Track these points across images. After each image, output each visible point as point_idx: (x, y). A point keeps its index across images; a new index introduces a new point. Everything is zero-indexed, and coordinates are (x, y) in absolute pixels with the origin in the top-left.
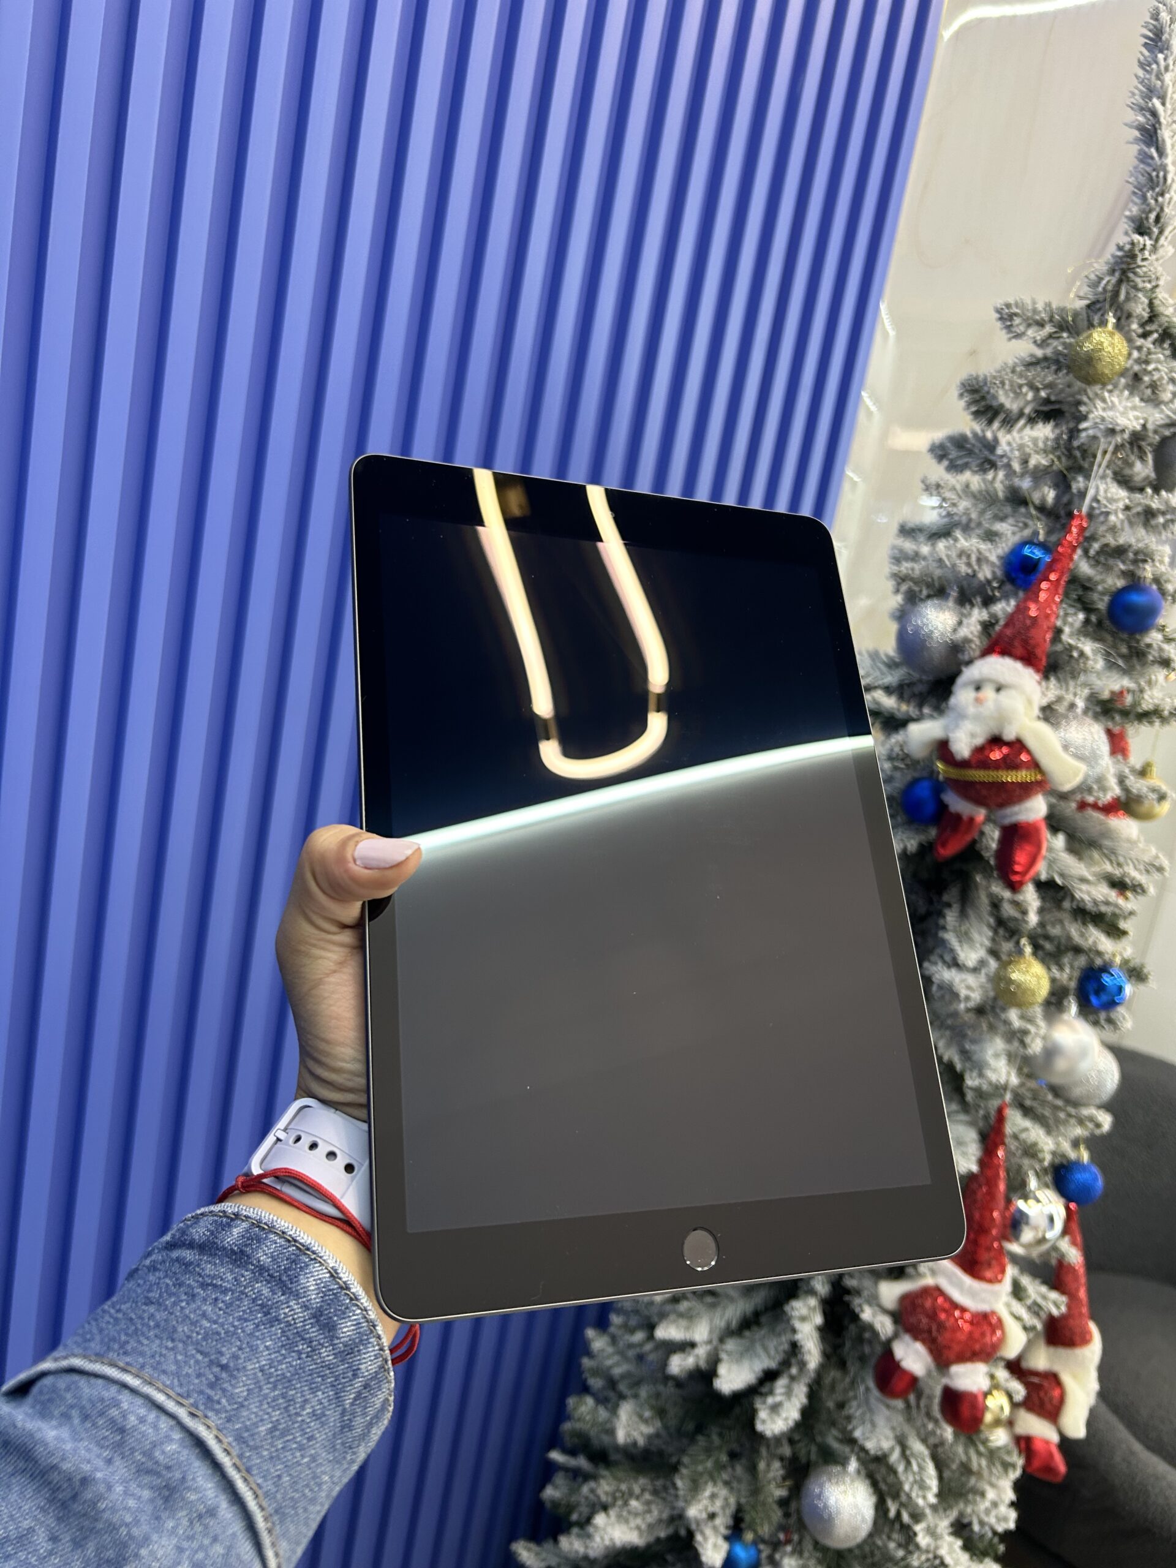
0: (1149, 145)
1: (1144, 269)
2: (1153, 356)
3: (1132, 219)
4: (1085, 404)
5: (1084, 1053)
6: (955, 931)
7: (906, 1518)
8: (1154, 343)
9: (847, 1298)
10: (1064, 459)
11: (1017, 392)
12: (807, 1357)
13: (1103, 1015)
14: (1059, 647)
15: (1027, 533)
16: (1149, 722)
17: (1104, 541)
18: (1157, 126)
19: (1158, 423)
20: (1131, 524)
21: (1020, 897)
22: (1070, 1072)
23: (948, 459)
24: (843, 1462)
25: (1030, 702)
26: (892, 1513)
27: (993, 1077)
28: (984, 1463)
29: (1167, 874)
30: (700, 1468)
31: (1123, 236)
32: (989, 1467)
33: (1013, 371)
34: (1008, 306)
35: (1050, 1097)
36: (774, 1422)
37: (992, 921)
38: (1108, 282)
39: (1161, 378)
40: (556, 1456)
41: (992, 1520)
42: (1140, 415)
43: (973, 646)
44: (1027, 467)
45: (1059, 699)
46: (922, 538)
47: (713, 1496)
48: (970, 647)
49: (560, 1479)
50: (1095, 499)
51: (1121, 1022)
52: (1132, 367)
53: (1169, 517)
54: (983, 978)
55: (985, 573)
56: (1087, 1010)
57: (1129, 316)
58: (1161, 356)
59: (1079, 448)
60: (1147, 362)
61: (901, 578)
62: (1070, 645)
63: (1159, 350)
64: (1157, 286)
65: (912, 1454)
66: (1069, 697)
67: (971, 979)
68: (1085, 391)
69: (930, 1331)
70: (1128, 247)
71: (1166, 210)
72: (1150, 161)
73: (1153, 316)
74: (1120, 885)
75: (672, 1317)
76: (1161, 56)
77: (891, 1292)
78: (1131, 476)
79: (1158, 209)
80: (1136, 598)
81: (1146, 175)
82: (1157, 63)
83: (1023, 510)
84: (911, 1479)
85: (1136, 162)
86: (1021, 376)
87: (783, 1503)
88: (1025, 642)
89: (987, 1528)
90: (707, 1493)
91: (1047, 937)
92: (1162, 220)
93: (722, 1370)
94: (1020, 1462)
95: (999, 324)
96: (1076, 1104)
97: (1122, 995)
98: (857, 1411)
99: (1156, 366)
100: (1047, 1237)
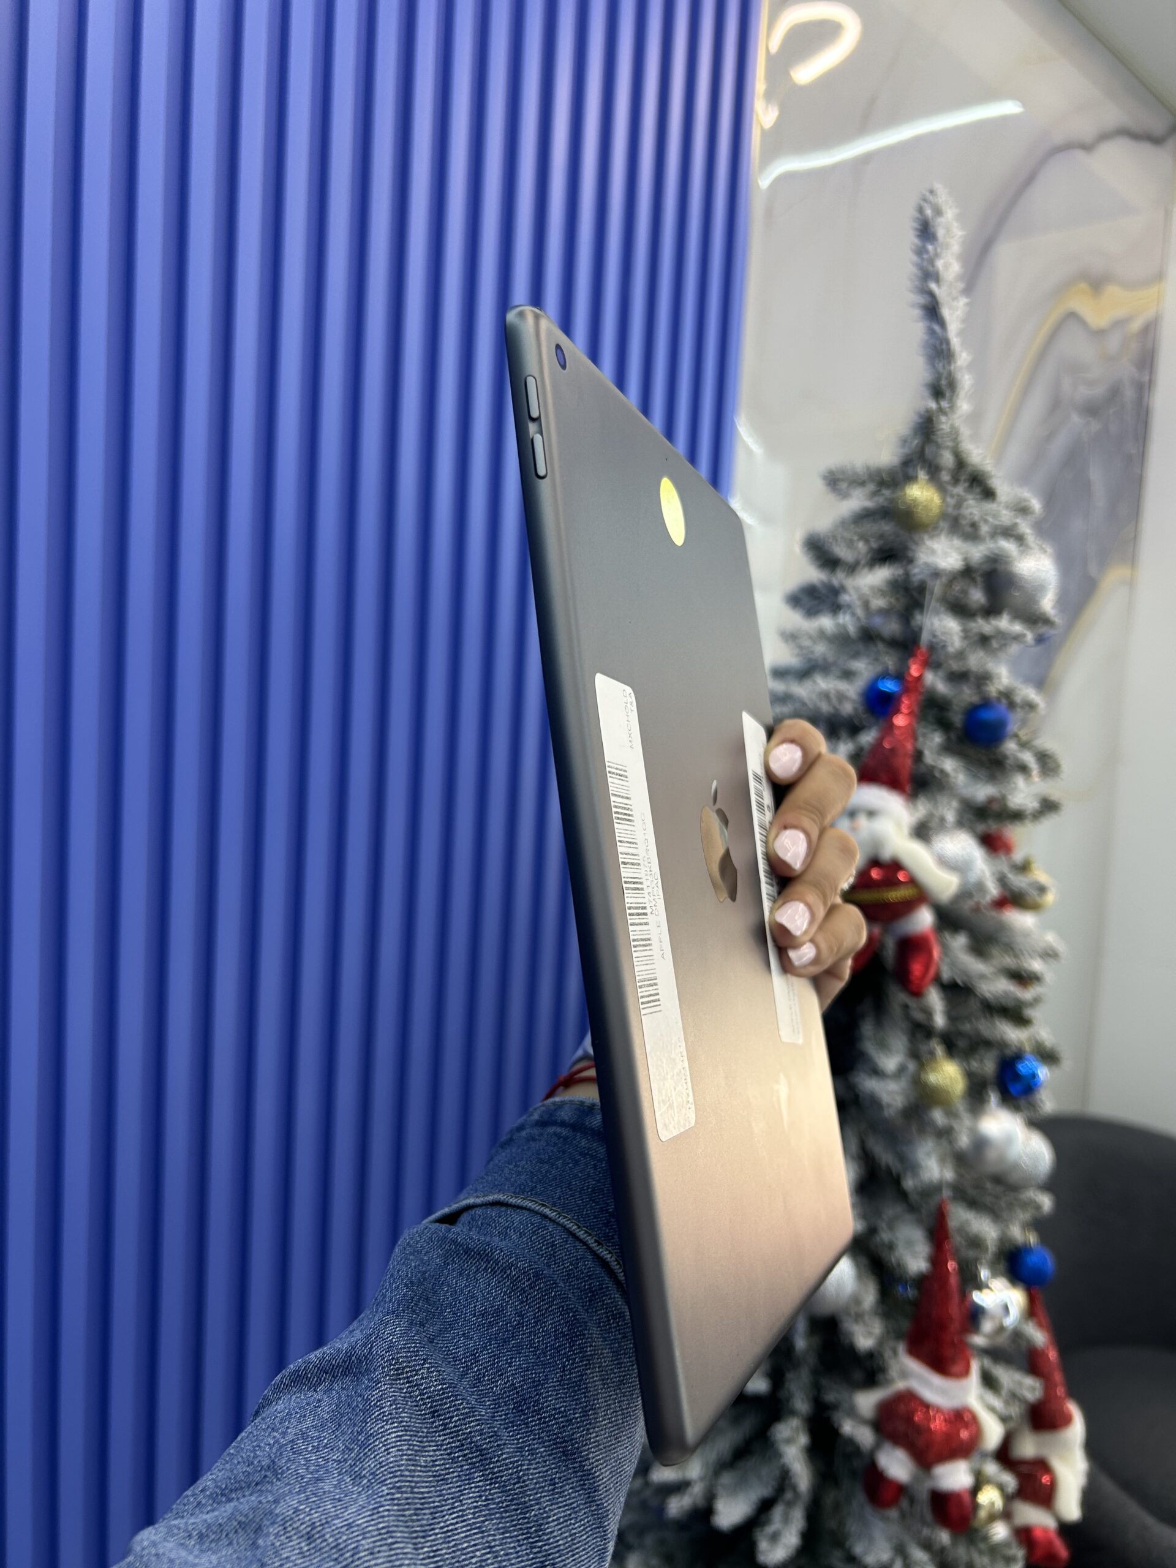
0: (932, 321)
2: (967, 502)
3: (927, 386)
4: (911, 549)
5: (1011, 1140)
6: (872, 1040)
8: (965, 490)
9: (827, 1414)
10: (903, 599)
11: (850, 544)
12: (798, 1483)
13: (1025, 1101)
14: (922, 768)
16: (1020, 822)
17: (952, 666)
18: (937, 305)
19: (979, 559)
20: (972, 649)
21: (924, 1001)
22: (1001, 1160)
23: (803, 606)
27: (927, 1176)
28: (986, 1561)
32: (991, 1563)
34: (832, 472)
35: (989, 1185)
36: (775, 1551)
37: (906, 1026)
39: (977, 520)
42: (960, 555)
44: (869, 611)
46: (790, 679)
50: (932, 634)
52: (948, 512)
53: (1001, 640)
54: (903, 1082)
55: (847, 709)
56: (1008, 1099)
57: (939, 468)
58: (972, 502)
59: (914, 588)
60: (962, 507)
62: (932, 766)
63: (970, 495)
64: (960, 442)
65: (914, 1563)
66: (939, 812)
67: (893, 1086)
68: (910, 538)
69: (908, 1436)
70: (925, 413)
71: (956, 375)
72: (934, 334)
74: (1022, 978)
76: (931, 246)
77: (867, 1401)
78: (964, 603)
79: (948, 375)
80: (987, 715)
81: (934, 347)
82: (928, 251)
83: (874, 646)
85: (924, 337)
86: (853, 530)
92: (954, 383)
93: (720, 1505)
94: (1022, 1554)
95: (827, 488)
96: (1015, 1189)
97: (1036, 1080)
98: (852, 1527)
99: (969, 511)
100: (1005, 1325)
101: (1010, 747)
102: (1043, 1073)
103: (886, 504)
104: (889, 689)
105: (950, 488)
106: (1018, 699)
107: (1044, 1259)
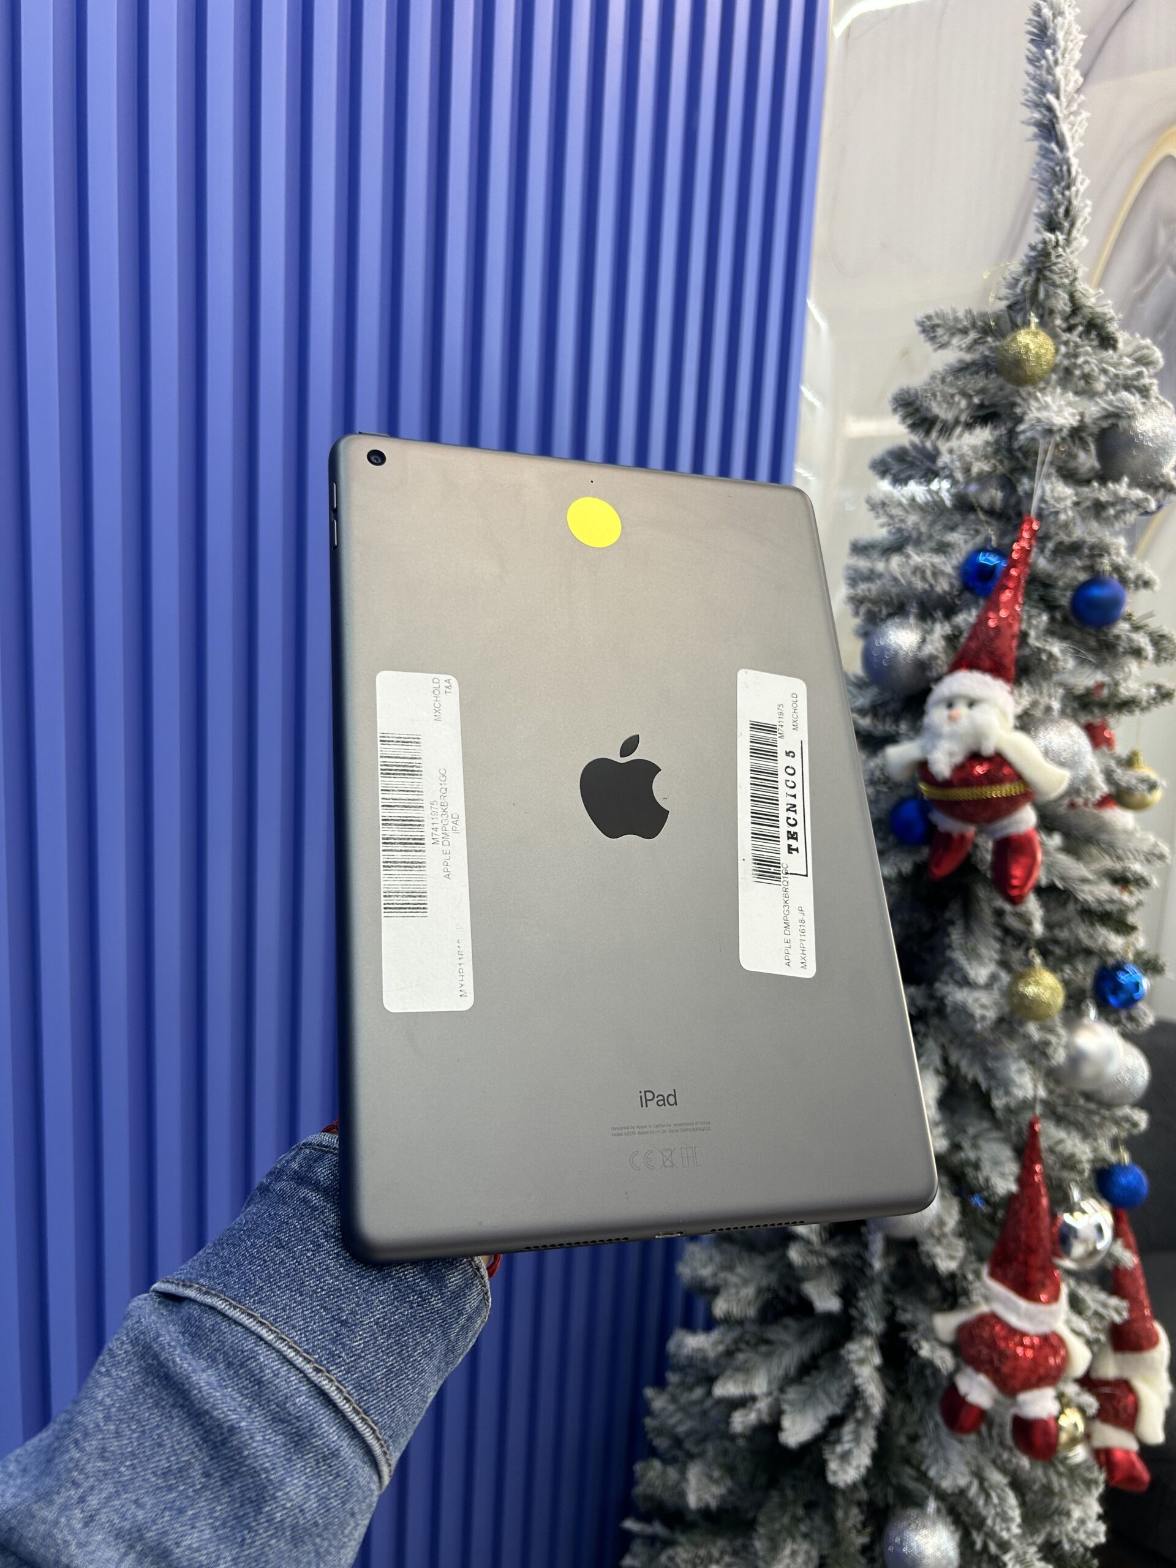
0: (1049, 140)
1: (1060, 266)
2: (1081, 350)
3: (1041, 216)
4: (1019, 405)
5: (1109, 1055)
6: (962, 949)
7: (993, 1548)
8: (1080, 337)
9: (903, 1335)
10: (1006, 462)
11: (949, 400)
12: (870, 1402)
13: (1123, 1014)
14: (1027, 651)
15: (979, 539)
16: (1129, 711)
17: (1057, 539)
18: (1054, 120)
19: (1094, 417)
20: (1083, 519)
21: (1022, 908)
22: (1099, 1076)
23: (891, 474)
24: (921, 1505)
25: (1004, 714)
26: (979, 1546)
27: (1019, 1093)
28: (1065, 1483)
29: (1168, 861)
30: (777, 1526)
31: (1035, 234)
32: (1070, 1486)
33: (943, 381)
34: (929, 318)
35: (1081, 1102)
36: (845, 1472)
37: (998, 933)
38: (1026, 283)
39: (1093, 370)
40: (630, 1524)
41: (1082, 1536)
42: (1074, 411)
43: (940, 662)
44: (969, 476)
45: (1034, 704)
46: (875, 554)
47: (794, 1554)
48: (937, 664)
49: (637, 1546)
50: (1043, 500)
51: (1143, 1019)
52: (1061, 362)
53: (1119, 508)
54: (996, 994)
55: (943, 586)
56: (1107, 1012)
57: (1052, 312)
58: (1089, 349)
59: (1020, 448)
60: (1076, 356)
61: (858, 601)
62: (1038, 648)
63: (1086, 342)
64: (1075, 279)
65: (991, 1486)
66: (1044, 701)
67: (984, 997)
68: (1018, 391)
69: (991, 1361)
70: (1040, 246)
71: (1075, 202)
72: (1051, 156)
73: (1076, 308)
74: (1122, 880)
75: (728, 1372)
76: (1048, 52)
77: (946, 1324)
78: (1076, 469)
79: (1066, 203)
80: (1097, 592)
81: (1050, 170)
82: (1045, 58)
83: (972, 517)
84: (993, 1512)
85: (1038, 158)
86: (951, 385)
87: (866, 1550)
88: (992, 654)
89: (1078, 1545)
90: (787, 1552)
91: (1056, 941)
92: (1072, 213)
93: (786, 1422)
94: (1102, 1477)
95: (922, 337)
96: (1109, 1105)
97: (1138, 990)
99: (1087, 359)
100: (1098, 1249)
101: (1122, 628)
102: (1147, 983)
103: (987, 355)
104: (991, 563)
106: (1131, 575)
107: (1137, 1179)
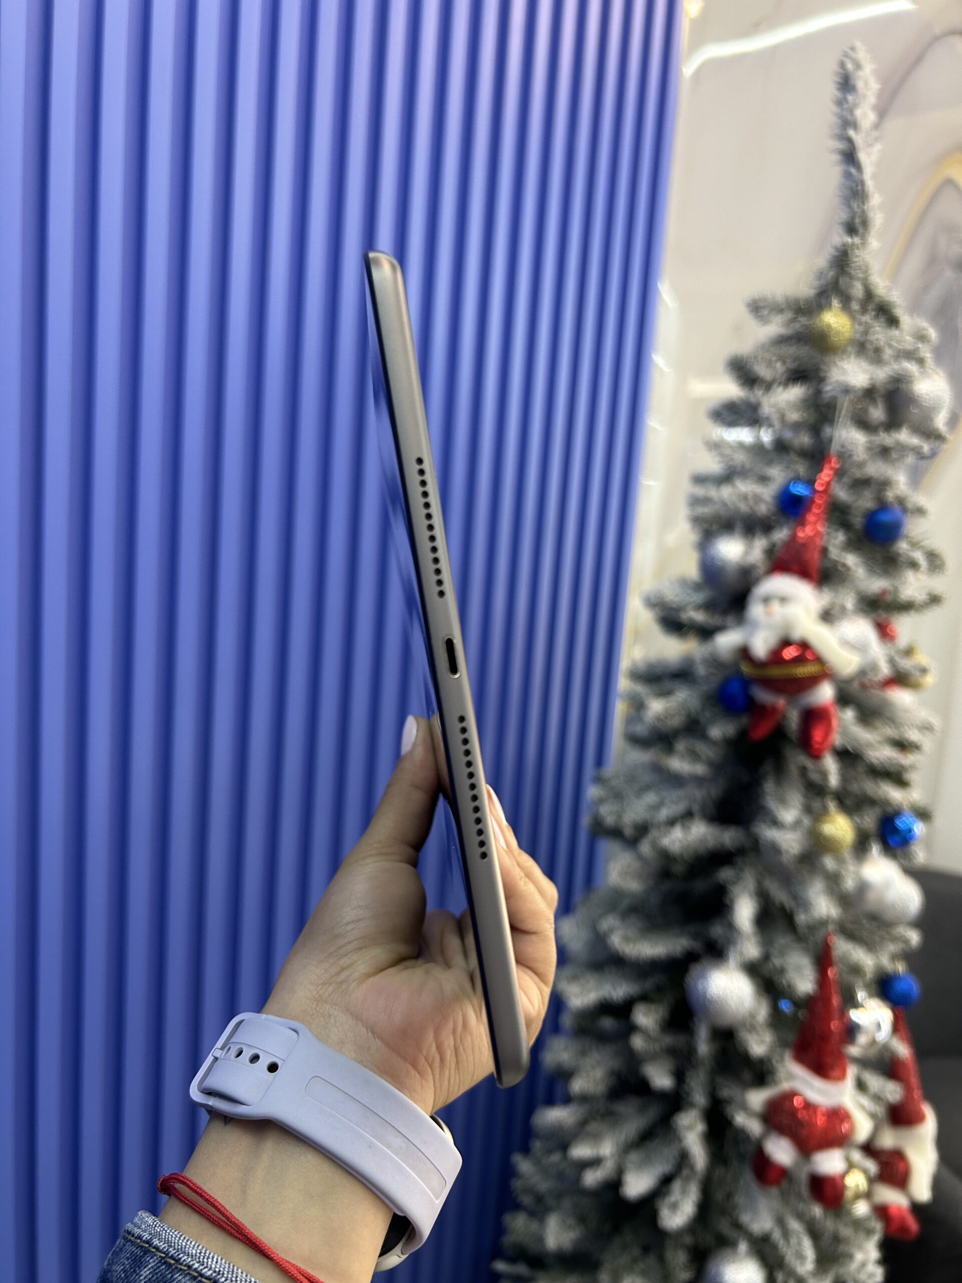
0: (849, 165)
1: (856, 263)
2: (873, 329)
3: (843, 223)
4: (823, 370)
5: (889, 884)
6: (773, 797)
8: (872, 319)
9: (722, 1107)
10: (814, 414)
11: (769, 364)
12: (695, 1161)
13: (900, 851)
14: (827, 562)
15: (791, 475)
17: (853, 474)
18: (854, 151)
19: (882, 381)
20: (874, 459)
21: (821, 764)
22: (881, 901)
23: (723, 420)
24: (734, 1246)
27: (817, 913)
28: (850, 1232)
30: (619, 1262)
31: (837, 238)
32: (855, 1234)
33: (765, 350)
34: (756, 300)
35: (866, 922)
36: (675, 1218)
37: (803, 784)
38: (830, 276)
39: (881, 345)
40: (498, 1265)
41: (863, 1277)
42: (867, 375)
43: (759, 568)
44: (785, 424)
45: (833, 603)
46: (710, 484)
48: (755, 571)
50: (840, 444)
52: (857, 338)
53: (900, 452)
54: (799, 834)
55: (763, 509)
56: (887, 849)
57: (850, 298)
58: (879, 328)
59: (824, 404)
60: (868, 333)
61: (697, 520)
62: (836, 560)
63: (877, 323)
64: (869, 274)
65: (791, 1232)
66: (841, 602)
67: (791, 836)
68: (822, 360)
69: (791, 1127)
70: (841, 247)
71: (869, 214)
72: (850, 177)
74: (902, 745)
75: (583, 1137)
76: (850, 97)
77: (757, 1098)
78: (868, 419)
79: (862, 214)
80: (885, 518)
81: (849, 188)
82: (848, 101)
83: (787, 456)
84: (791, 1251)
85: (841, 180)
86: (773, 353)
91: (849, 792)
92: (866, 221)
93: (628, 1178)
94: (880, 1227)
95: (750, 315)
96: (888, 925)
97: (912, 833)
98: (740, 1199)
99: (877, 336)
100: (877, 1039)
101: (902, 546)
102: (919, 828)
103: (800, 330)
104: (800, 493)
105: (858, 316)
106: (909, 506)
107: (911, 986)
